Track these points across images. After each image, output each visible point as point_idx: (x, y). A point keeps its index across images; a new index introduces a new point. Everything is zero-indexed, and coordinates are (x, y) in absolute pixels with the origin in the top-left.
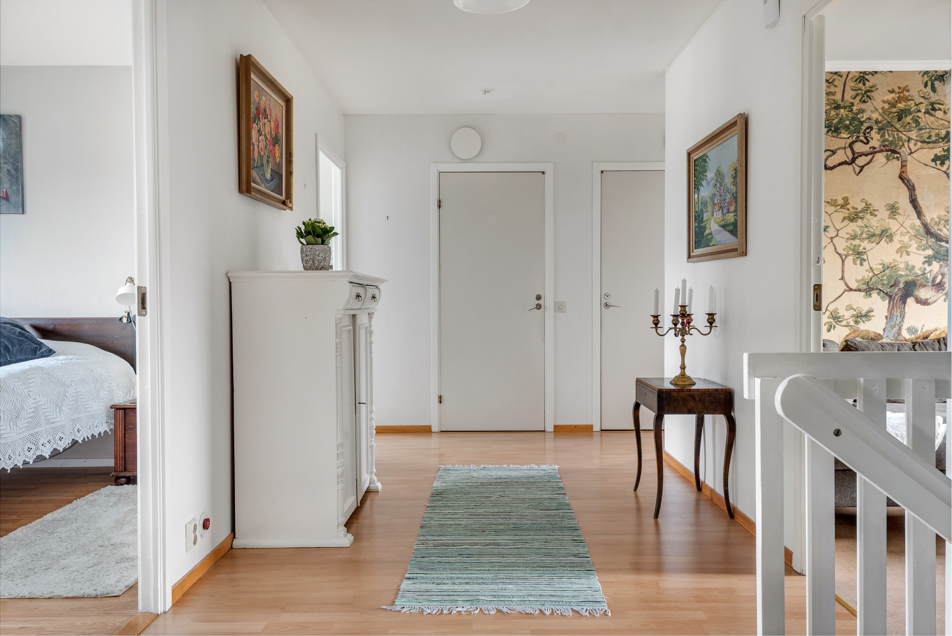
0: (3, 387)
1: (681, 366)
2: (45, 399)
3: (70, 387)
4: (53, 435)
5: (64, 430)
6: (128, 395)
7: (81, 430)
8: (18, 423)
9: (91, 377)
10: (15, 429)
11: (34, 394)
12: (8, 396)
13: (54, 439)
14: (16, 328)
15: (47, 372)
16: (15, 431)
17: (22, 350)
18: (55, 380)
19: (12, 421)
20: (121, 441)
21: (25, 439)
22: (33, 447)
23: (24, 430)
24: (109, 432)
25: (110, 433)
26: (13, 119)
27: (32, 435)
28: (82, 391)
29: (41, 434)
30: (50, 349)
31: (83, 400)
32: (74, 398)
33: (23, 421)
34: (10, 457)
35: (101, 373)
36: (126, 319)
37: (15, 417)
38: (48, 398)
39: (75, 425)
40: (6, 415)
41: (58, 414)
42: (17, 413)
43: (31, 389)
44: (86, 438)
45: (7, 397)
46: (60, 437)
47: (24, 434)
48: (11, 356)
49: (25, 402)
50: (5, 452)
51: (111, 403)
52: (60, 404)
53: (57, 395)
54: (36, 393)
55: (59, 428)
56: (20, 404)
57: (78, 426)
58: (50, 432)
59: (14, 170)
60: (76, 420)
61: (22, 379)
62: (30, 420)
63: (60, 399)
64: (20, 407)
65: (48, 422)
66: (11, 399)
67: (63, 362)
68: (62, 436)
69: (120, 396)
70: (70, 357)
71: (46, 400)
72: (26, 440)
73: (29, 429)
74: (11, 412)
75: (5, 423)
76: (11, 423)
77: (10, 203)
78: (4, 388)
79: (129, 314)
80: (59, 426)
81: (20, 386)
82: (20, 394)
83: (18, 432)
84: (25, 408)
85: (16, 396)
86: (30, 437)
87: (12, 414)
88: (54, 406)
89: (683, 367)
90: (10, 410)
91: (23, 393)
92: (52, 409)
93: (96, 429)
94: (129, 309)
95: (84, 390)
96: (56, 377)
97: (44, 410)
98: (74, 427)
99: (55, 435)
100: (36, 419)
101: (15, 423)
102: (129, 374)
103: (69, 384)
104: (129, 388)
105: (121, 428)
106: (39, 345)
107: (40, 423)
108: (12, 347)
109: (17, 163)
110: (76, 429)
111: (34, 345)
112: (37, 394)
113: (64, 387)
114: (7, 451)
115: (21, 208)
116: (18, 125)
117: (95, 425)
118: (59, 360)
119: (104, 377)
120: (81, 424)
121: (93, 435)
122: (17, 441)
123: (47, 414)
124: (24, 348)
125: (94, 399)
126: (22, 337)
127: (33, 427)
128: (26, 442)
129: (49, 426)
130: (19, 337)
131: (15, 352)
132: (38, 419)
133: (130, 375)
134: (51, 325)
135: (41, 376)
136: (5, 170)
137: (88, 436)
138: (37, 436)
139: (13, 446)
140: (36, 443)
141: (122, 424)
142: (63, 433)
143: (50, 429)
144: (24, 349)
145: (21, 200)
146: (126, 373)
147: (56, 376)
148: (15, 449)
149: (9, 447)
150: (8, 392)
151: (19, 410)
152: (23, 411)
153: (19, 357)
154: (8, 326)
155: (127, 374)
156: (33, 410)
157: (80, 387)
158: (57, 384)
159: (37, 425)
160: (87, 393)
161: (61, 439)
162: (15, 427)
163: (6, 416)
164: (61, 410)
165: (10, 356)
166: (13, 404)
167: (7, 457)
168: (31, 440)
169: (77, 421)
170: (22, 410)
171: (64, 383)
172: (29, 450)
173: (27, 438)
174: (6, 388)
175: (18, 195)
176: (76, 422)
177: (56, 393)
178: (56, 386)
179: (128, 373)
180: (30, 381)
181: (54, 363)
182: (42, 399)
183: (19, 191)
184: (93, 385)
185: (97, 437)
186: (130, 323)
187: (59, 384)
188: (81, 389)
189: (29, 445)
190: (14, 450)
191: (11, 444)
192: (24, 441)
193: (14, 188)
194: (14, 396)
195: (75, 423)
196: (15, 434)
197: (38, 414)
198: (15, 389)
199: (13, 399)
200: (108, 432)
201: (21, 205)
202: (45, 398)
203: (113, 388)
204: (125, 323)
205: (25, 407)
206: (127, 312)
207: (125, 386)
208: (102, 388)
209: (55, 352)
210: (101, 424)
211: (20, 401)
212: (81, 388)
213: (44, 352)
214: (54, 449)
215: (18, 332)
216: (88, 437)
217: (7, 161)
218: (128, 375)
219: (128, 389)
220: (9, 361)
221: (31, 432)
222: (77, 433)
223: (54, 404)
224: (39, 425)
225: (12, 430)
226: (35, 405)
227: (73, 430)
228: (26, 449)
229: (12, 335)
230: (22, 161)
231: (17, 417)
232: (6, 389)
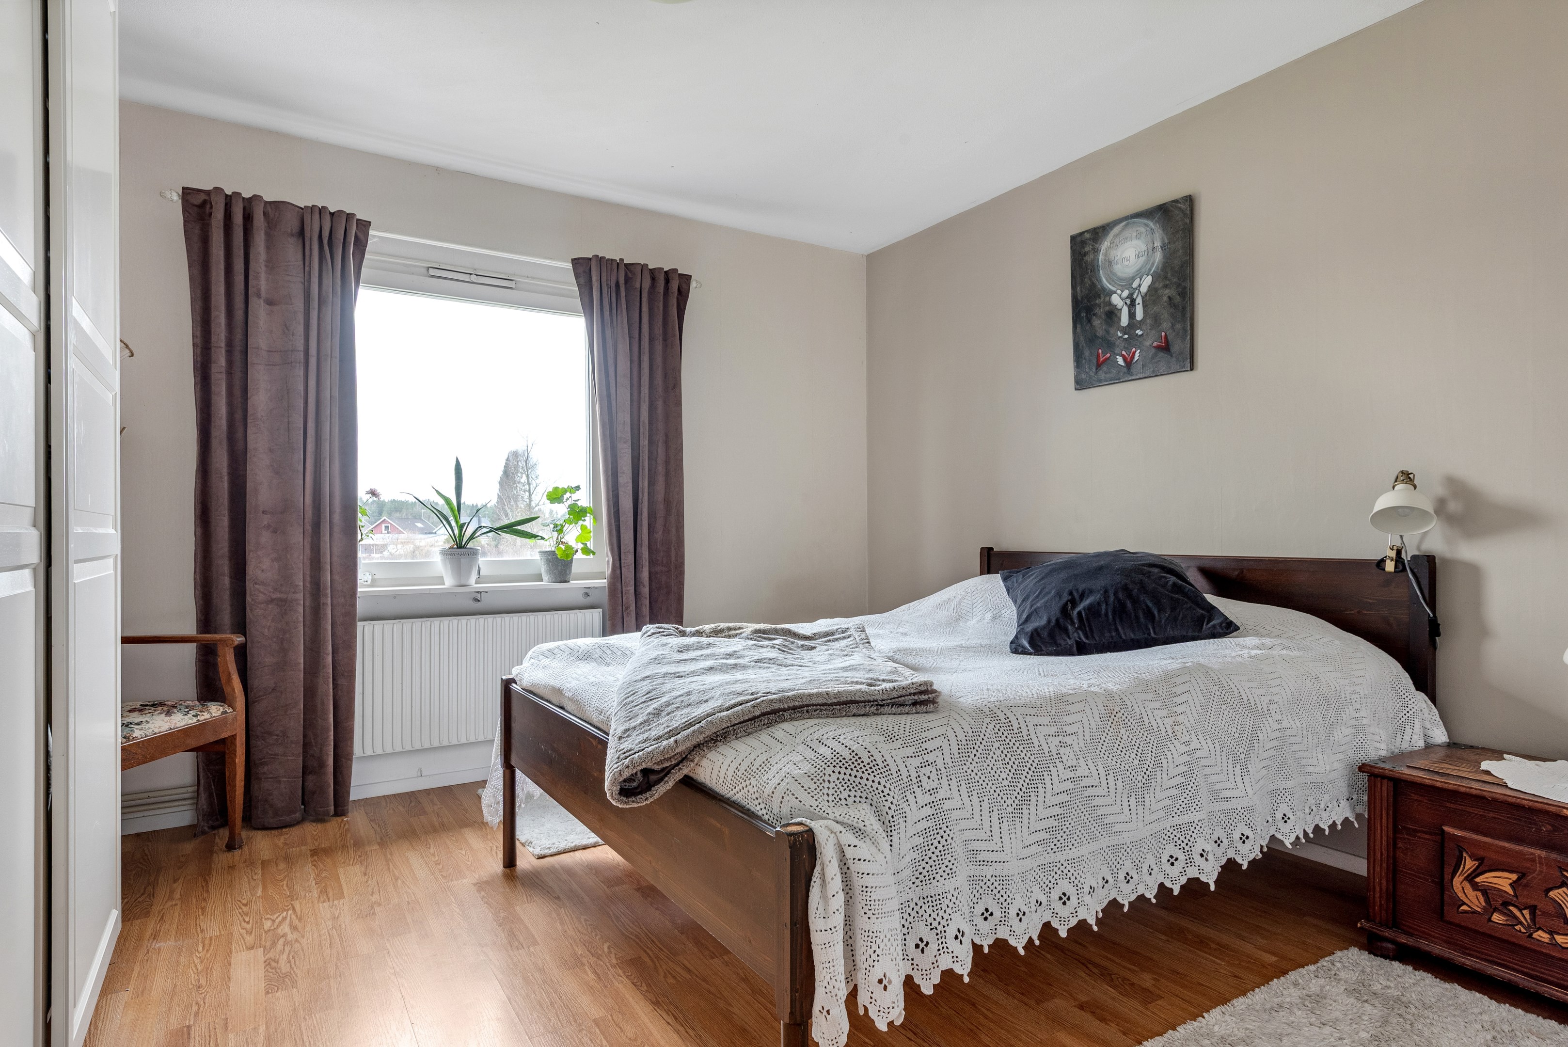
0: (1119, 713)
2: (1210, 743)
3: (1268, 716)
4: (1227, 828)
5: (1251, 819)
6: (1399, 737)
7: (1292, 817)
8: (1147, 800)
9: (1314, 693)
10: (1140, 812)
11: (1185, 732)
12: (1127, 733)
13: (1229, 836)
14: (1169, 576)
15: (1217, 681)
16: (1141, 818)
17: (1175, 619)
18: (1233, 700)
19: (1133, 794)
20: (1385, 853)
21: (1163, 835)
22: (1182, 857)
23: (1161, 814)
24: (1355, 822)
25: (1357, 826)
26: (1179, 205)
27: (1178, 827)
28: (1294, 726)
29: (1198, 828)
30: (1228, 621)
31: (1295, 748)
32: (1275, 743)
33: (1159, 795)
34: (1128, 878)
35: (1337, 685)
36: (1393, 563)
37: (1140, 785)
38: (1216, 741)
39: (1276, 804)
40: (1120, 780)
41: (1239, 779)
42: (1146, 777)
43: (1180, 718)
44: (1301, 836)
45: (1125, 737)
46: (1243, 835)
47: (1161, 823)
48: (1157, 629)
49: (1166, 750)
50: (1118, 866)
51: (1360, 756)
52: (1242, 756)
53: (1237, 735)
54: (1190, 729)
55: (1240, 814)
56: (1154, 755)
57: (1284, 808)
58: (1220, 820)
59: (1179, 294)
60: (1279, 792)
61: (1161, 693)
62: (1174, 792)
63: (1243, 746)
64: (1152, 762)
65: (1216, 796)
66: (1133, 742)
67: (1253, 652)
68: (1248, 832)
69: (1379, 739)
70: (1268, 641)
71: (1212, 747)
72: (1166, 838)
73: (1173, 814)
74: (1133, 773)
75: (1119, 799)
76: (1133, 800)
77: (1171, 356)
78: (1120, 715)
79: (1399, 552)
80: (1239, 809)
81: (1156, 712)
82: (1156, 730)
83: (1149, 818)
84: (1165, 765)
85: (1145, 734)
86: (1175, 833)
87: (1134, 779)
88: (1230, 761)
90: (1130, 770)
91: (1162, 728)
92: (1225, 768)
93: (1325, 815)
94: (1400, 541)
95: (1299, 724)
96: (1236, 692)
97: (1208, 771)
98: (1275, 808)
99: (1232, 828)
100: (1187, 792)
101: (1140, 800)
102: (1402, 689)
103: (1265, 709)
104: (1400, 721)
105: (1384, 821)
106: (1208, 611)
107: (1197, 802)
108: (1159, 611)
109: (1184, 281)
110: (1279, 815)
111: (1198, 609)
112: (1192, 732)
113: (1252, 717)
114: (1121, 862)
115: (1189, 360)
116: (1188, 212)
117: (1322, 806)
118: (1244, 647)
119: (1343, 695)
120: (1290, 803)
121: (1317, 829)
122: (1146, 840)
123: (1213, 779)
124: (1181, 616)
125: (1320, 745)
126: (1177, 593)
127: (1181, 809)
128: (1164, 842)
129: (1218, 806)
130: (1172, 592)
131: (1163, 621)
132: (1193, 791)
133: (1404, 691)
134: (1234, 570)
135: (1203, 687)
136: (1165, 298)
137: (1307, 830)
138: (1190, 833)
139: (1135, 852)
140: (1187, 848)
141: (1388, 814)
142: (1249, 825)
143: (1219, 814)
144: (1180, 618)
145: (1188, 345)
146: (1395, 685)
147: (1235, 689)
148: (1139, 858)
149: (1125, 854)
150: (1129, 724)
151: (1150, 769)
152: (1159, 773)
153: (1170, 632)
154: (1156, 570)
155: (1397, 688)
156: (1183, 769)
157: (1289, 717)
158: (1237, 708)
159: (1191, 805)
160: (1305, 732)
161: (1244, 839)
162: (1140, 808)
163: (1119, 783)
164: (1245, 771)
165: (1154, 628)
166: (1139, 754)
167: (1121, 876)
168: (1176, 839)
169: (1281, 795)
170: (1158, 769)
171: (1253, 707)
172: (1172, 860)
173: (1169, 834)
174: (1126, 714)
175: (1184, 339)
176: (1279, 798)
177: (1234, 730)
178: (1234, 714)
179: (1399, 686)
180: (1178, 700)
181: (1234, 654)
182: (1204, 743)
183: (1185, 331)
184: (1319, 713)
185: (1327, 833)
186: (1404, 573)
187: (1241, 708)
188: (1292, 723)
189: (1171, 849)
190: (1137, 862)
191: (1130, 847)
192: (1161, 840)
193: (1178, 326)
194: (1141, 735)
195: (1278, 801)
196: (1141, 824)
197: (1193, 781)
198: (1145, 719)
199: (1138, 741)
200: (1353, 822)
201: (1188, 356)
202: (1209, 741)
203: (1365, 721)
204: (1390, 573)
205: (1164, 761)
206: (1395, 548)
207: (1391, 716)
208: (1340, 721)
209: (1237, 628)
210: (1335, 804)
211: (1154, 748)
212: (1291, 720)
213: (1218, 627)
214: (1229, 860)
215: (1171, 583)
216: (1306, 834)
217: (1168, 282)
218: (1399, 691)
219: (1398, 724)
220: (1153, 638)
221: (1177, 820)
222: (1281, 824)
223: (1230, 757)
224: (1195, 806)
225: (1134, 816)
226: (1185, 758)
227: (1273, 815)
228: (1165, 858)
229: (1161, 589)
230: (1193, 276)
231: (1146, 786)
232: (1124, 718)
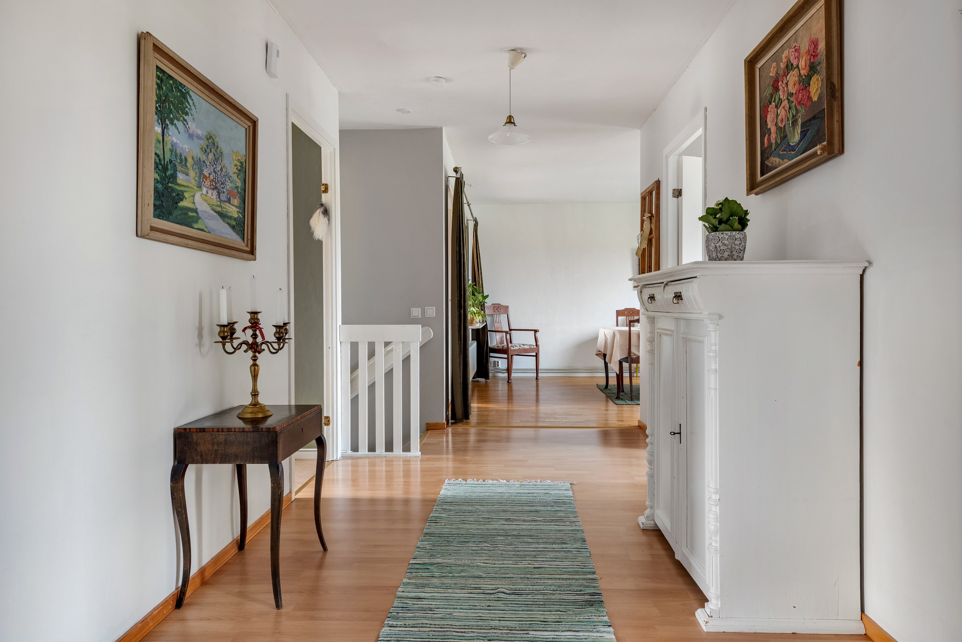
1: (252, 392)
89: (255, 394)
